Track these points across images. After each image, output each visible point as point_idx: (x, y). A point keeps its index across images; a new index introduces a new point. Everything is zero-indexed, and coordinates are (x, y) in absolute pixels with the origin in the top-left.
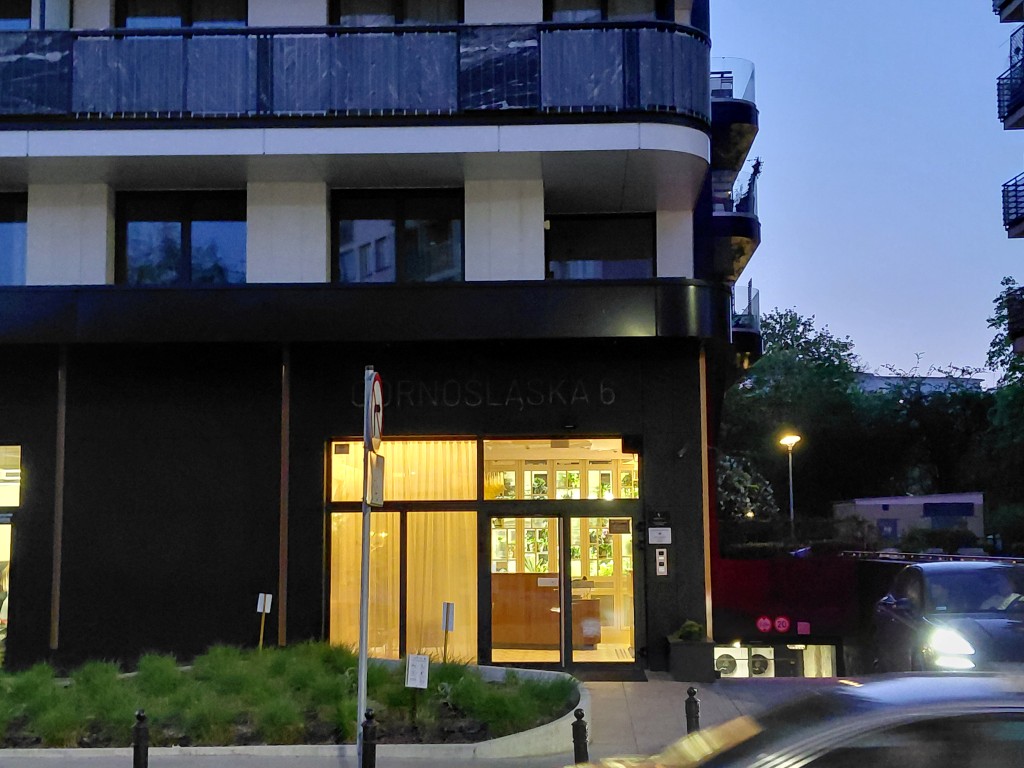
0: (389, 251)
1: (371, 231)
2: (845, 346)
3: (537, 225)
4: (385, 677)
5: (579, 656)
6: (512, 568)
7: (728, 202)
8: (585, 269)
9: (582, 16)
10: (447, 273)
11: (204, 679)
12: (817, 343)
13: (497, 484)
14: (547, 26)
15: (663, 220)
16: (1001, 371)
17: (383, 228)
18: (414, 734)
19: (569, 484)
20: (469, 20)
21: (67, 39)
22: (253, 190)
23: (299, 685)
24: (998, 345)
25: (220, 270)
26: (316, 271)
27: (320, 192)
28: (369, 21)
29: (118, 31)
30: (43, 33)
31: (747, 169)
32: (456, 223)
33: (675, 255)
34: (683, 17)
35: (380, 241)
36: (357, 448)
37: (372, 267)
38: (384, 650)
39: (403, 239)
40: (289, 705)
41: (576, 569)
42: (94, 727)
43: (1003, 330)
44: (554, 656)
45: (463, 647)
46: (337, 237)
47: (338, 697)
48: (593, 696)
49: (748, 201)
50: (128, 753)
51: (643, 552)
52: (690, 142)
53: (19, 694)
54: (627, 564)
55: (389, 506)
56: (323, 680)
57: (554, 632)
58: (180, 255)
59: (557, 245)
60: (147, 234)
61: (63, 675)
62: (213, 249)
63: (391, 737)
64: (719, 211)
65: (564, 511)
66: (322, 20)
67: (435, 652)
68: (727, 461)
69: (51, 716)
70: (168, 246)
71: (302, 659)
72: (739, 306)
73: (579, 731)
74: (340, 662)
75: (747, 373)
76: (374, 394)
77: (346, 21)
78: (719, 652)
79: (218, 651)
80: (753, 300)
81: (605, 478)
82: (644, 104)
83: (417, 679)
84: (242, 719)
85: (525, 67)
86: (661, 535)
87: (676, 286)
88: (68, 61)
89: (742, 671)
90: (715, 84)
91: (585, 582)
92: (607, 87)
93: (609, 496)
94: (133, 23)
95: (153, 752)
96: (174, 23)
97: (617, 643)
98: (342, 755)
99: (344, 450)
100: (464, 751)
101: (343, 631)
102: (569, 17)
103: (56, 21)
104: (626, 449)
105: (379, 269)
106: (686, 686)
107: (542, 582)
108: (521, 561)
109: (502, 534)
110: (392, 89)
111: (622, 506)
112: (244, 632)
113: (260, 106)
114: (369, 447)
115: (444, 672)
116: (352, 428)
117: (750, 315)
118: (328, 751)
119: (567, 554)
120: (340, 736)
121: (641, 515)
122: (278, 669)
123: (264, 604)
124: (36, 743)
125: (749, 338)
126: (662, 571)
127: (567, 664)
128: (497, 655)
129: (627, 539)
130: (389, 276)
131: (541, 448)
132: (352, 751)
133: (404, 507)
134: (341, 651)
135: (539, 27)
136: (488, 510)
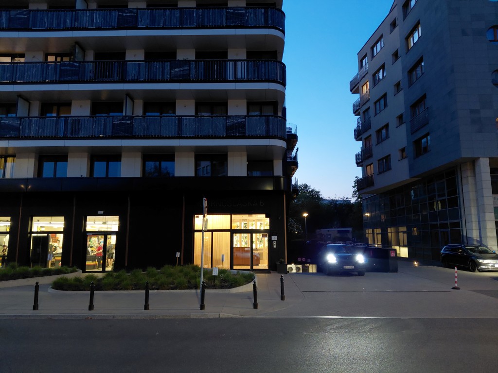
0: (209, 168)
1: (204, 164)
2: (319, 192)
3: (245, 163)
4: (208, 273)
5: (255, 267)
6: (239, 246)
7: (291, 158)
8: (256, 174)
9: (256, 114)
10: (224, 174)
11: (163, 273)
12: (312, 191)
13: (236, 226)
14: (248, 116)
15: (275, 162)
16: (355, 199)
17: (208, 163)
18: (214, 287)
19: (252, 225)
20: (229, 114)
21: (132, 118)
22: (176, 154)
23: (186, 275)
24: (355, 193)
25: (168, 173)
26: (192, 174)
27: (193, 154)
28: (205, 114)
29: (144, 116)
30: (126, 116)
31: (295, 150)
32: (226, 162)
33: (278, 170)
34: (280, 114)
35: (207, 166)
36: (201, 216)
37: (205, 172)
38: (207, 266)
39: (213, 166)
40: (183, 279)
41: (254, 247)
42: (135, 285)
43: (356, 189)
44: (249, 267)
45: (226, 265)
46: (197, 165)
47: (196, 278)
48: (258, 277)
49: (295, 157)
50: (144, 292)
51: (270, 242)
52: (282, 144)
53: (118, 277)
54: (267, 245)
55: (209, 231)
56: (192, 274)
57: (249, 262)
58: (158, 169)
59: (249, 168)
60: (151, 165)
61: (128, 272)
62: (167, 168)
63: (209, 287)
64: (288, 160)
65: (251, 232)
66: (194, 114)
67: (220, 266)
68: (291, 220)
69: (125, 283)
70: (156, 167)
71: (187, 269)
72: (293, 182)
73: (255, 286)
74: (197, 269)
75: (295, 199)
76: (205, 204)
77: (199, 114)
78: (288, 266)
79: (166, 266)
80: (297, 182)
81: (261, 224)
82: (271, 134)
83: (215, 273)
84: (173, 283)
85: (242, 126)
86: (274, 238)
87: (279, 178)
88: (132, 123)
89: (294, 271)
90: (287, 130)
91: (256, 249)
92: (261, 130)
93: (262, 228)
94: (148, 114)
95: (150, 291)
96: (158, 114)
97: (264, 265)
98: (197, 292)
99: (197, 217)
100: (226, 291)
101: (197, 261)
102: (253, 114)
103: (129, 113)
104: (266, 217)
105: (207, 173)
106: (280, 275)
107: (246, 249)
108: (241, 244)
109: (237, 237)
110: (211, 130)
111: (265, 231)
112: (173, 262)
113: (178, 134)
114: (204, 217)
115: (222, 272)
116: (200, 212)
117: (296, 185)
118: (193, 291)
119: (252, 242)
120: (196, 287)
121: (269, 233)
122: (181, 271)
123: (178, 255)
124: (121, 289)
125: (296, 189)
126: (275, 246)
127: (252, 269)
128: (235, 267)
129: (266, 239)
130: (209, 175)
131: (246, 216)
132: (199, 291)
133: (212, 231)
134: (197, 266)
135: (245, 116)
136: (233, 232)
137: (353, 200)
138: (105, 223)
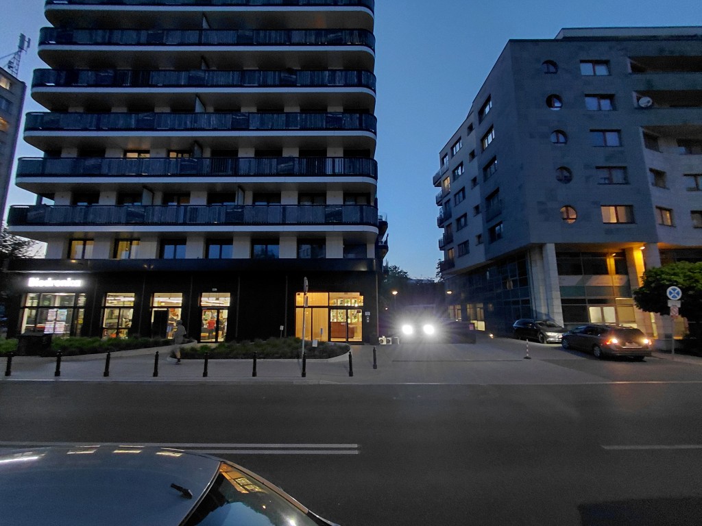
0: (309, 251)
1: (306, 247)
2: (406, 273)
3: (342, 246)
4: (308, 344)
5: (350, 340)
6: (335, 321)
7: (382, 242)
8: (351, 256)
9: (351, 203)
10: (322, 256)
11: (269, 344)
12: (401, 272)
13: (332, 303)
14: (344, 205)
15: (368, 246)
16: (439, 278)
17: (308, 246)
18: (314, 357)
19: (348, 302)
20: (328, 203)
21: (243, 207)
22: (281, 238)
23: (289, 346)
24: (438, 273)
25: (274, 255)
26: (294, 256)
27: (295, 239)
28: (306, 203)
29: (254, 205)
30: (237, 205)
31: (386, 235)
32: (324, 246)
33: (371, 253)
34: (372, 204)
35: (308, 249)
36: (302, 294)
38: (308, 339)
39: (312, 248)
40: (287, 350)
41: (349, 321)
42: (244, 355)
43: (439, 270)
44: (345, 340)
45: (325, 338)
46: (299, 248)
47: (298, 348)
48: (353, 348)
49: (386, 242)
50: (252, 360)
51: (364, 317)
52: (375, 230)
53: (229, 347)
54: (361, 320)
55: (309, 307)
56: (296, 345)
57: (345, 335)
58: (265, 252)
59: (346, 251)
60: (258, 248)
61: (238, 343)
62: (272, 251)
63: (310, 357)
64: (380, 244)
65: (347, 308)
66: (297, 203)
67: (319, 339)
68: (382, 297)
69: (235, 352)
70: (262, 250)
71: (290, 340)
72: (384, 264)
73: (350, 356)
74: (299, 341)
75: (386, 278)
76: (306, 282)
77: (301, 203)
78: (380, 339)
79: (272, 338)
80: (387, 264)
81: (356, 301)
82: (364, 221)
83: (315, 345)
84: (277, 353)
85: (339, 214)
86: (367, 314)
87: (371, 260)
88: (242, 211)
89: (385, 343)
90: (379, 218)
91: (351, 324)
92: (357, 218)
93: (356, 305)
94: (257, 204)
95: (257, 360)
96: (266, 203)
97: (358, 337)
98: (298, 361)
99: (299, 294)
100: (325, 361)
101: (299, 334)
102: (348, 203)
103: (240, 203)
104: (361, 295)
105: (307, 255)
106: (373, 346)
107: (342, 324)
108: (337, 319)
109: (333, 313)
110: (311, 217)
111: (359, 307)
112: (277, 334)
113: (283, 220)
114: (305, 294)
115: (321, 343)
116: (302, 290)
117: (387, 266)
118: (296, 360)
119: (347, 317)
120: (298, 357)
121: (363, 309)
122: (285, 342)
123: (282, 328)
124: (232, 358)
125: (386, 270)
126: (368, 321)
127: (347, 342)
128: (332, 340)
129: (361, 314)
130: (309, 257)
131: (342, 294)
132: (301, 360)
133: (312, 307)
134: (298, 338)
135: (342, 205)
136: (330, 308)
137: (436, 280)
138: (217, 299)
